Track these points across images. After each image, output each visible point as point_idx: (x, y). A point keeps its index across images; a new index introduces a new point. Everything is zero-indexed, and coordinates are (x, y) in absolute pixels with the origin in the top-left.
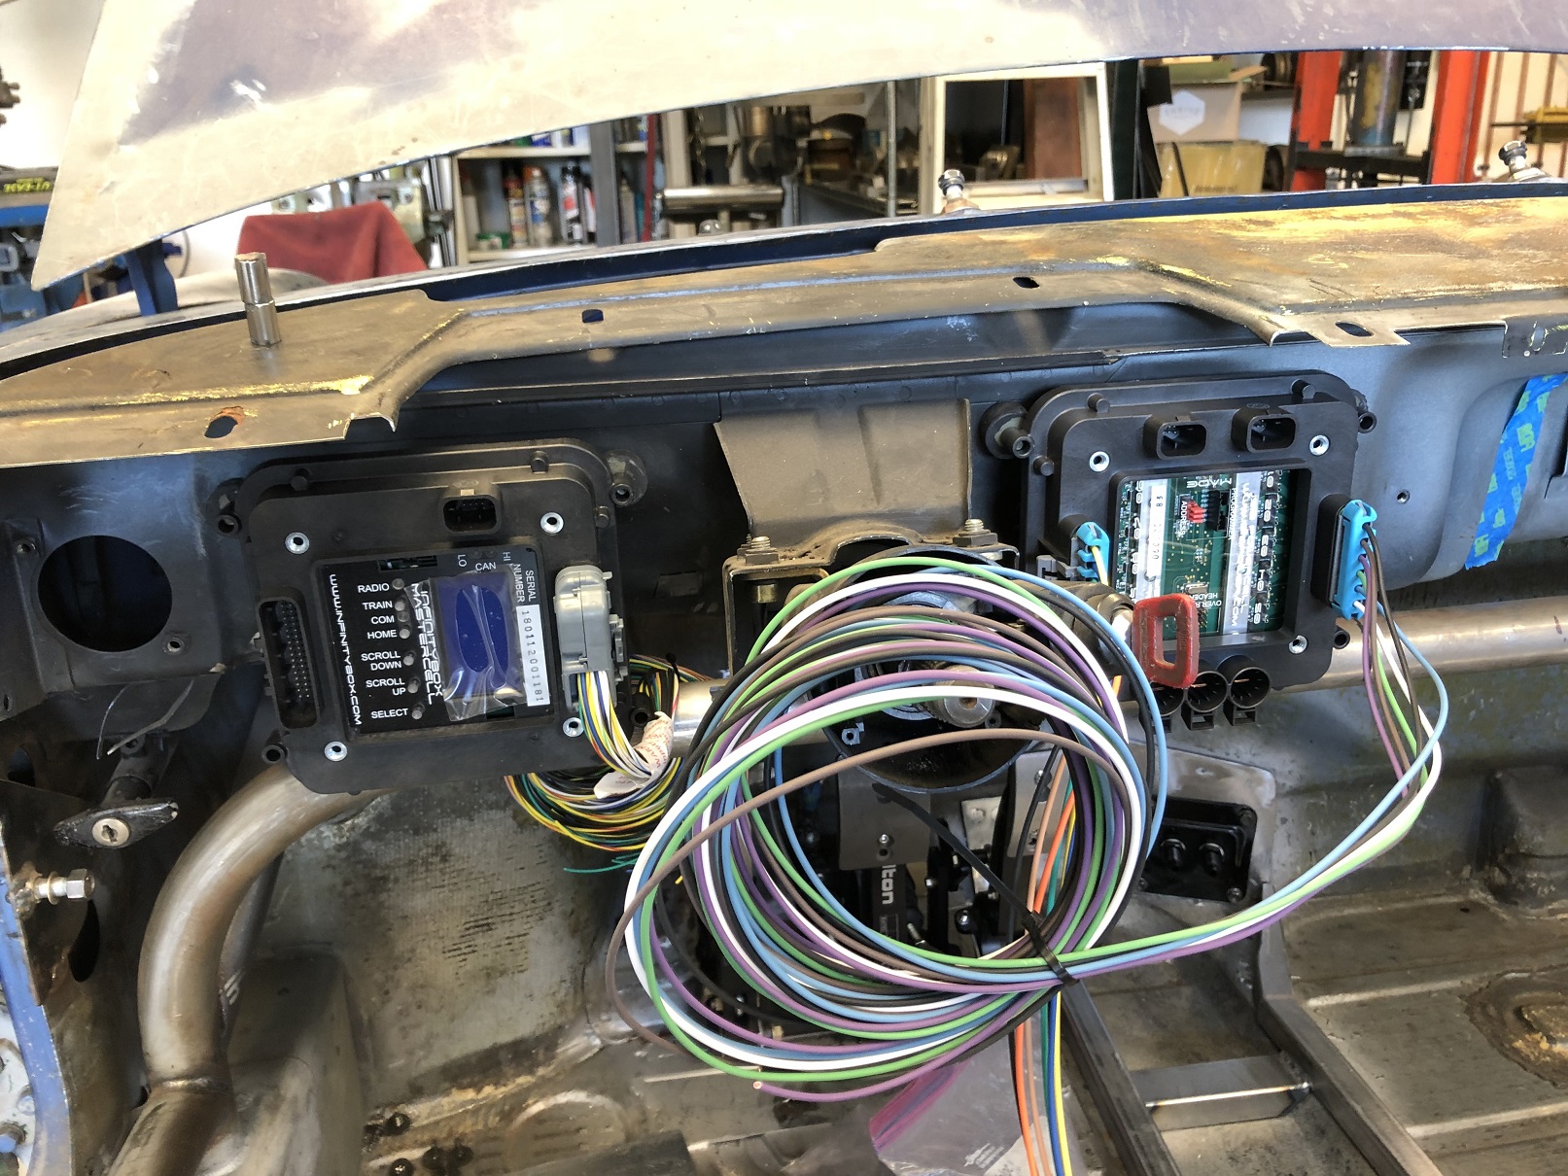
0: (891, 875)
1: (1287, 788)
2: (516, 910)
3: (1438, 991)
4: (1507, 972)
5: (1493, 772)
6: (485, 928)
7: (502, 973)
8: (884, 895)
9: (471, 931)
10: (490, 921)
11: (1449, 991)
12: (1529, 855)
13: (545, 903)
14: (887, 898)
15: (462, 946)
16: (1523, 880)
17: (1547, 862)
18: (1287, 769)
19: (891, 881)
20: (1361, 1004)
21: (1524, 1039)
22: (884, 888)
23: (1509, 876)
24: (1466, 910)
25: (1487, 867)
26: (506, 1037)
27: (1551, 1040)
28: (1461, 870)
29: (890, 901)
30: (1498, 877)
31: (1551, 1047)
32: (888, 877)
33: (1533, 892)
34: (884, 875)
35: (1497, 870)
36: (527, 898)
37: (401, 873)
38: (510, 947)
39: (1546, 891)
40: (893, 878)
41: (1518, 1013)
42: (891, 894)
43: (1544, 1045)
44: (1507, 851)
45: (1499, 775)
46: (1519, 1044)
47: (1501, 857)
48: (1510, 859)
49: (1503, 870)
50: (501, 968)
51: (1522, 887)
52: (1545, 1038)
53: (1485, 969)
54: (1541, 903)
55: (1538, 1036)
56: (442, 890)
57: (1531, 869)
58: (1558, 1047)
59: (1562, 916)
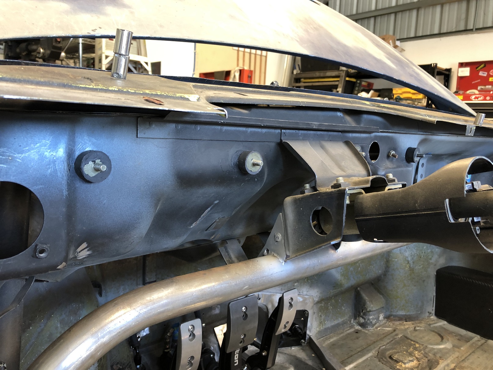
0: (238, 353)
1: (316, 302)
3: (369, 357)
4: (381, 347)
5: (357, 288)
8: (235, 361)
11: (371, 357)
12: (370, 311)
14: (236, 363)
16: (369, 319)
17: (374, 312)
18: (316, 295)
19: (238, 355)
20: (355, 367)
21: (398, 365)
22: (235, 359)
23: (365, 319)
24: (357, 332)
25: (358, 318)
27: (405, 364)
28: (351, 321)
29: (237, 364)
30: (362, 320)
31: (405, 366)
32: (237, 354)
33: (371, 322)
34: (236, 353)
35: (361, 318)
39: (374, 321)
40: (238, 354)
41: (391, 357)
42: (237, 361)
43: (403, 366)
44: (364, 311)
45: (359, 289)
46: (398, 367)
47: (362, 314)
48: (364, 314)
49: (363, 318)
51: (369, 322)
52: (403, 364)
53: (375, 348)
54: (373, 325)
55: (400, 363)
57: (370, 315)
58: (407, 365)
59: (378, 329)
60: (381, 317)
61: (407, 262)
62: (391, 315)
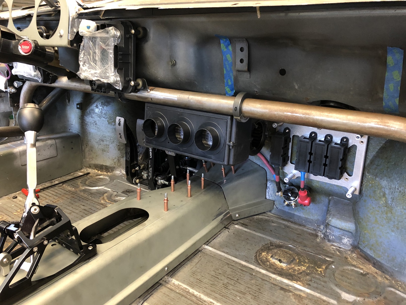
2: (107, 140)
4: (291, 245)
6: (103, 141)
7: (105, 151)
9: (100, 140)
10: (103, 140)
11: (270, 240)
12: (329, 224)
13: (113, 141)
14: (151, 156)
15: (99, 143)
16: (326, 231)
20: (246, 232)
21: (267, 254)
22: (150, 154)
26: (104, 164)
29: (151, 157)
32: (151, 151)
33: (328, 236)
36: (110, 138)
37: (89, 124)
38: (106, 147)
45: (330, 198)
46: (264, 253)
50: (105, 150)
51: (326, 234)
54: (330, 241)
56: (96, 130)
57: (328, 228)
58: (271, 259)
59: (333, 247)
61: (382, 194)
62: (359, 248)
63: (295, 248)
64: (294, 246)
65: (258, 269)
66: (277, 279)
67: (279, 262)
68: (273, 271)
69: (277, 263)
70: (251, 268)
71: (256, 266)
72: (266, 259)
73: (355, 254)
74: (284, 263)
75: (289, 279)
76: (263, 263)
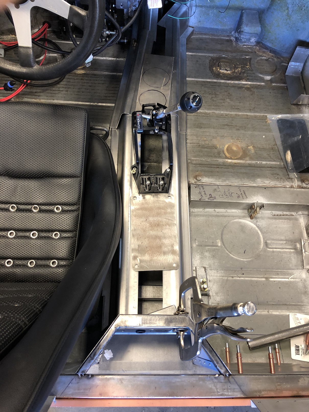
3: (208, 56)
4: (224, 55)
16: (240, 37)
17: (246, 34)
21: (216, 68)
23: (238, 35)
25: (236, 33)
28: (231, 32)
39: (244, 40)
41: (219, 63)
45: (243, 11)
48: (240, 32)
53: (220, 53)
54: (242, 42)
55: (219, 68)
57: (242, 35)
58: (221, 71)
59: (244, 46)
60: (253, 40)
61: (286, 8)
62: (261, 43)
63: (227, 56)
64: (226, 55)
65: (219, 81)
66: (232, 83)
67: (226, 71)
68: (227, 79)
69: (225, 72)
70: (215, 82)
71: (217, 80)
72: (218, 71)
73: (258, 47)
74: (229, 70)
75: (238, 80)
76: (218, 76)
